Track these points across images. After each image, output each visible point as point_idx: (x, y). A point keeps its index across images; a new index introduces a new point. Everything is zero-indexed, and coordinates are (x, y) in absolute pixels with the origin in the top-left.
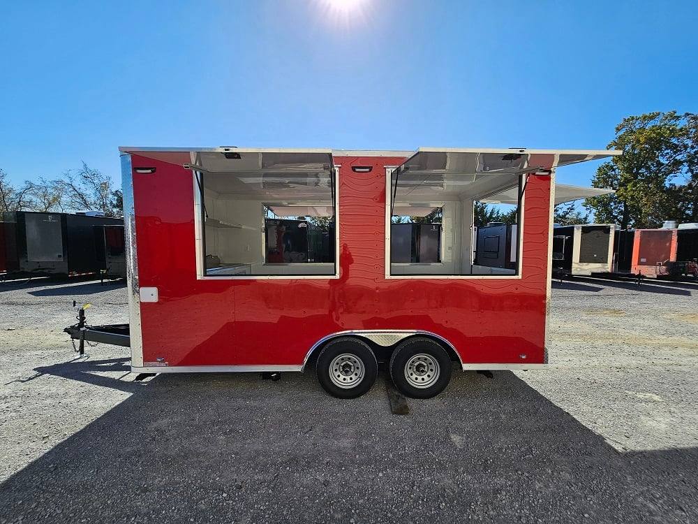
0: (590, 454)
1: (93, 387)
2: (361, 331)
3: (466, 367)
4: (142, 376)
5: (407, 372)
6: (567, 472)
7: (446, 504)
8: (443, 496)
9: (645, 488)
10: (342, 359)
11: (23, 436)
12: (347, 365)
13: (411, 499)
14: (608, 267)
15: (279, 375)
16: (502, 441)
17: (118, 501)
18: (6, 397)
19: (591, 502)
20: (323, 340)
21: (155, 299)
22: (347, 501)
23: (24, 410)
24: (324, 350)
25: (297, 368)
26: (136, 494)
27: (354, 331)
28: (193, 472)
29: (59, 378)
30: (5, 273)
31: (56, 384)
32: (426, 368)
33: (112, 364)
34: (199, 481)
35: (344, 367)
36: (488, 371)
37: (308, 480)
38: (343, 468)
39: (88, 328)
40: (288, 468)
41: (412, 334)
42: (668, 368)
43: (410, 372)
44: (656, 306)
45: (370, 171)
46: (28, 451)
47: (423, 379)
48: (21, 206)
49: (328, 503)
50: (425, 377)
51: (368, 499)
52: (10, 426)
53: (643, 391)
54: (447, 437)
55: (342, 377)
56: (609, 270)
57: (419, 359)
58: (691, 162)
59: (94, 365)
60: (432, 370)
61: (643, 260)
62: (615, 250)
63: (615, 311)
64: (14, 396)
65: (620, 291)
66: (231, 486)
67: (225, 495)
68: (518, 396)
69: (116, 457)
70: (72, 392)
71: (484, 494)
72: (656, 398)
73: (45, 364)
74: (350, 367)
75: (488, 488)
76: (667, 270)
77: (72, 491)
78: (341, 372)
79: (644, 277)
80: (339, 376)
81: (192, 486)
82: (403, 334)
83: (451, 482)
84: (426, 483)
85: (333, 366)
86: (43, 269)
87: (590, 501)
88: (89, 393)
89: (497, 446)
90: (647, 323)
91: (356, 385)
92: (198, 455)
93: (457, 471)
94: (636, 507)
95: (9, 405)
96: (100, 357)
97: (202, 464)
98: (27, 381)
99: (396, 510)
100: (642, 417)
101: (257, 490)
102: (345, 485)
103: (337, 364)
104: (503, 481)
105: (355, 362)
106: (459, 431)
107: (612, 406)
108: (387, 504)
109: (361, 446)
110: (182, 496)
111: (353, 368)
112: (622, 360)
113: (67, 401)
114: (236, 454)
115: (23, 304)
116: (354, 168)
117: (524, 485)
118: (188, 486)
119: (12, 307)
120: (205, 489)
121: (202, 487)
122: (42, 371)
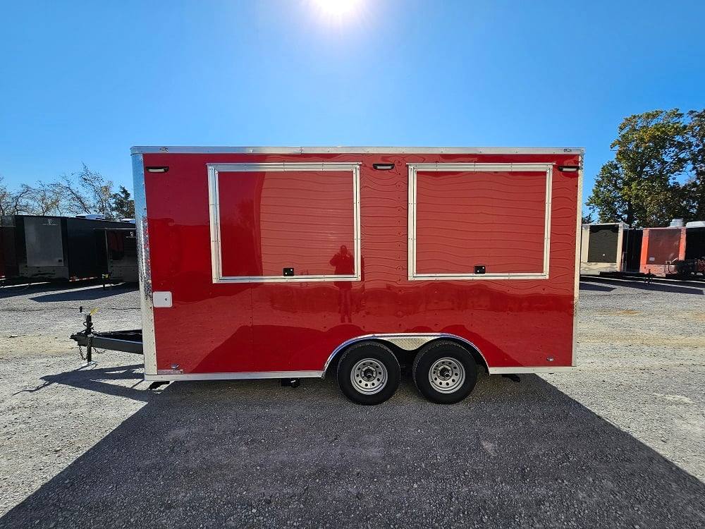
0: (629, 460)
1: (103, 396)
2: (383, 335)
3: (492, 371)
4: (156, 384)
5: (432, 376)
6: (609, 480)
7: (489, 517)
8: (485, 510)
9: (693, 497)
10: (364, 364)
11: (34, 449)
12: (368, 370)
13: (452, 512)
14: (617, 267)
15: (299, 381)
16: (537, 448)
17: (142, 519)
18: (13, 408)
19: (640, 513)
20: (344, 344)
21: (169, 304)
22: (384, 515)
23: (33, 422)
24: (345, 354)
25: (317, 374)
26: (160, 511)
27: (376, 335)
28: (218, 486)
29: (68, 388)
30: (3, 278)
31: (65, 394)
32: (450, 372)
33: (121, 372)
34: (225, 496)
35: (366, 372)
36: (514, 374)
37: (339, 493)
38: (375, 480)
39: (95, 334)
40: (318, 480)
41: (436, 338)
42: (692, 369)
43: (434, 376)
44: (668, 306)
45: (392, 168)
46: (41, 465)
47: (447, 384)
48: (18, 210)
49: (365, 518)
50: (450, 381)
51: (406, 513)
52: (20, 439)
53: (672, 393)
54: (479, 445)
55: (364, 382)
56: (618, 270)
57: (443, 363)
58: (694, 161)
59: (103, 373)
60: (456, 374)
61: (652, 259)
62: (623, 250)
63: (628, 311)
64: (22, 407)
65: (630, 290)
66: (260, 501)
67: (254, 511)
68: (545, 400)
69: (135, 472)
70: (83, 402)
71: (527, 505)
72: (686, 400)
73: (51, 373)
74: (372, 372)
75: (530, 499)
76: (676, 269)
77: (91, 508)
78: (363, 378)
79: (654, 276)
80: (360, 382)
81: (219, 501)
82: (428, 338)
83: (489, 492)
84: (464, 494)
85: (355, 371)
86: (44, 274)
87: (637, 510)
88: (100, 403)
89: (532, 453)
90: (663, 323)
91: (379, 391)
92: (221, 468)
93: (494, 481)
94: (686, 516)
95: (17, 416)
96: (109, 365)
97: (226, 478)
98: (36, 390)
99: (437, 524)
100: (676, 421)
101: (288, 504)
102: (380, 497)
103: (359, 369)
104: (543, 491)
105: (377, 367)
106: (491, 438)
107: (643, 409)
108: (426, 518)
109: (391, 455)
110: (209, 512)
111: (375, 373)
112: (645, 361)
113: (79, 411)
114: (261, 466)
115: (25, 310)
116: (375, 166)
117: (567, 495)
118: (214, 501)
119: (12, 314)
120: (233, 505)
121: (229, 502)
122: (50, 380)
